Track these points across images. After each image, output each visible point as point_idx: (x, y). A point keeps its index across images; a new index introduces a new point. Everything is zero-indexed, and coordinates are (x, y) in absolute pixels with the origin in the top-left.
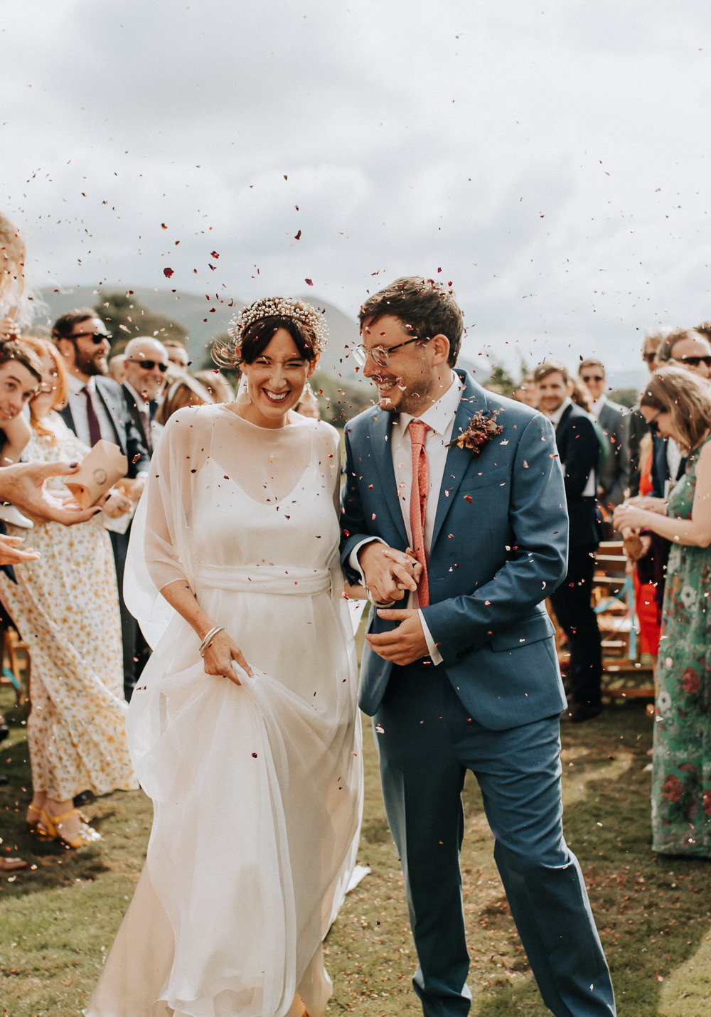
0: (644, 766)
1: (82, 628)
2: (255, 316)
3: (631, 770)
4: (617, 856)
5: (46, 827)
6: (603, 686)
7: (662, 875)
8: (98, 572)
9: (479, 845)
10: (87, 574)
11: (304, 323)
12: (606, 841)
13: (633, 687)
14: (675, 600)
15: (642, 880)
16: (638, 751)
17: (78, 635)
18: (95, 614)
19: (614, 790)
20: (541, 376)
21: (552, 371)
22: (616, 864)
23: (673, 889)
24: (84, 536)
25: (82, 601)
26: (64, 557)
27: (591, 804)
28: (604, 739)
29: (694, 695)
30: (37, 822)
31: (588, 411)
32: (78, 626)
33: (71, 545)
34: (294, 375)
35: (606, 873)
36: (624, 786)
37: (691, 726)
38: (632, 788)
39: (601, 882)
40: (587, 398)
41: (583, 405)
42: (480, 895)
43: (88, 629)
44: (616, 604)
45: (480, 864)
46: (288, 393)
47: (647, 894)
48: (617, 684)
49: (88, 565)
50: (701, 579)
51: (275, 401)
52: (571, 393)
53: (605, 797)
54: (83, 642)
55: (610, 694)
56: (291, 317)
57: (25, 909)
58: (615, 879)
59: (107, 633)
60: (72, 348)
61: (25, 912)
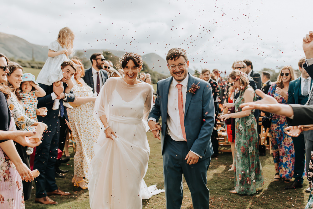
0: (228, 170)
1: (89, 133)
2: (125, 57)
3: (225, 171)
4: (220, 193)
5: (76, 184)
6: (219, 149)
7: (231, 198)
8: (93, 119)
9: (186, 190)
10: (91, 119)
11: (136, 58)
12: (218, 189)
13: (226, 149)
14: (238, 129)
15: (227, 200)
16: (227, 166)
17: (88, 135)
18: (92, 130)
19: (221, 176)
20: (204, 72)
21: (207, 71)
22: (220, 195)
23: (234, 202)
24: (90, 110)
25: (89, 126)
26: (85, 115)
27: (215, 179)
28: (219, 162)
29: (244, 153)
30: (74, 183)
31: (216, 81)
32: (88, 133)
33: (87, 112)
34: (134, 71)
35: (218, 198)
36: (223, 175)
37: (243, 161)
38: (225, 175)
39: (216, 200)
40: (216, 78)
41: (215, 80)
42: (185, 203)
43: (90, 134)
44: (223, 129)
45: (186, 195)
46: (134, 75)
47: (228, 203)
48: (223, 148)
49: (91, 117)
50: (244, 123)
51: (131, 77)
52: (211, 76)
53: (219, 178)
54: (89, 137)
55: (220, 151)
56: (133, 57)
57: (68, 206)
58: (220, 199)
59: (94, 134)
60: (96, 62)
61: (69, 207)
